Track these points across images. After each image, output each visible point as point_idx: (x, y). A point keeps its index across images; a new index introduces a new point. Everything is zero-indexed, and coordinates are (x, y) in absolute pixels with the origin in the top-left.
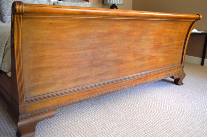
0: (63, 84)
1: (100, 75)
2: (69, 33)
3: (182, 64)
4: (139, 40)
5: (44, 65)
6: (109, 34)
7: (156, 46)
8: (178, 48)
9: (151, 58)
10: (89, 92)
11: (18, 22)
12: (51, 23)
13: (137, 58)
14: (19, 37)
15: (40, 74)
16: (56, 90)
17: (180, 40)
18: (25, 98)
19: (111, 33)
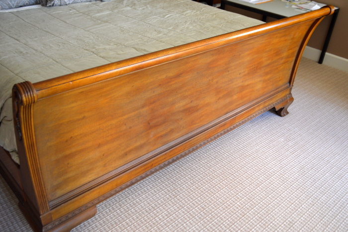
0: (105, 166)
1: (161, 137)
2: (113, 95)
3: (290, 84)
4: (227, 70)
5: (73, 150)
6: (178, 76)
7: (252, 69)
8: (287, 62)
9: (243, 88)
10: (146, 167)
11: (27, 112)
12: (82, 92)
13: (221, 95)
14: (30, 129)
15: (68, 164)
16: (94, 178)
17: (291, 49)
18: (48, 201)
19: (181, 74)
